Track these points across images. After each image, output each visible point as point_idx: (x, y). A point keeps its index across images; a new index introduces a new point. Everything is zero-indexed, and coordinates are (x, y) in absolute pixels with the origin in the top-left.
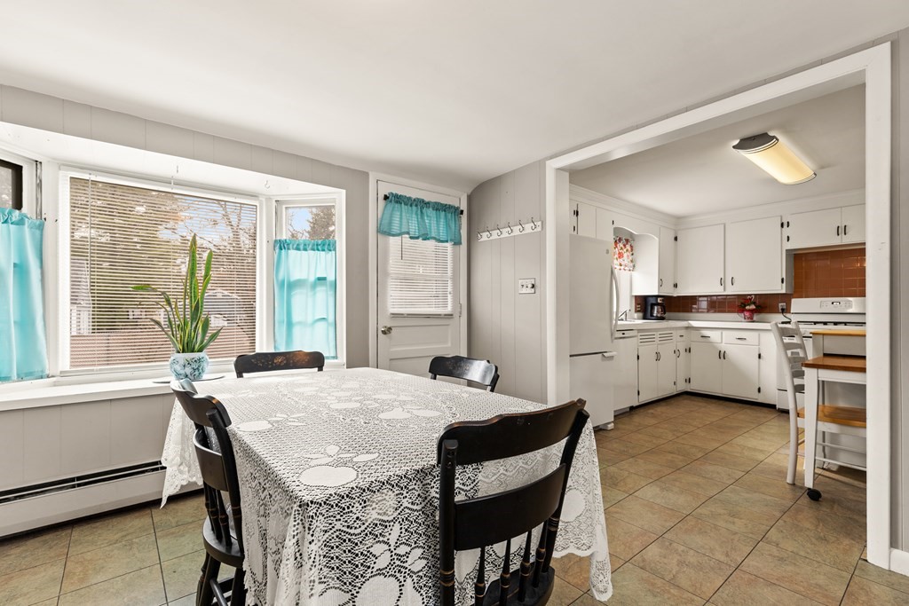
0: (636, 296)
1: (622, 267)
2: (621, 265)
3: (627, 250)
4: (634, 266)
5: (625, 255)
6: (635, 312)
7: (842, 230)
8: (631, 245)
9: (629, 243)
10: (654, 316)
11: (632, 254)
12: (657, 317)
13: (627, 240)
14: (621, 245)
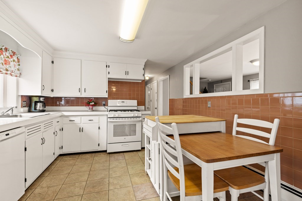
0: (22, 96)
1: (9, 72)
2: (7, 70)
3: (14, 61)
4: (21, 74)
5: (12, 64)
6: (22, 107)
7: (127, 73)
8: (17, 58)
9: (16, 56)
10: (37, 110)
11: (19, 65)
12: (39, 110)
13: (14, 53)
14: (8, 54)
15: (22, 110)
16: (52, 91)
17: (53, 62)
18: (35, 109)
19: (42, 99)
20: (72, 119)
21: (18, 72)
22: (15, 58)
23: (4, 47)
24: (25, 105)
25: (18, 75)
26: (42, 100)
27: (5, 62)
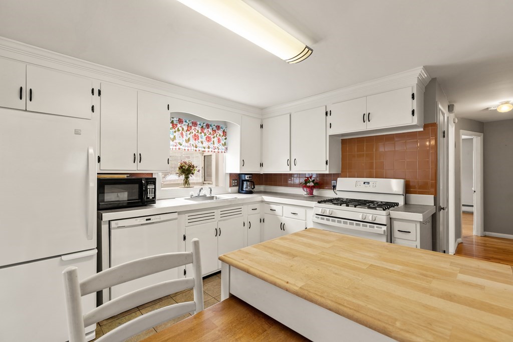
0: (230, 174)
2: (208, 148)
3: (218, 135)
4: (227, 148)
5: (214, 139)
6: (230, 186)
7: (366, 118)
8: (224, 131)
9: (221, 129)
10: (243, 191)
11: (226, 139)
12: (246, 191)
13: (219, 127)
14: (210, 130)
15: (230, 190)
16: (261, 165)
17: (262, 126)
18: (242, 190)
19: (247, 177)
20: (274, 207)
21: (223, 148)
22: (220, 132)
23: (205, 124)
24: (236, 184)
25: (223, 151)
26: (249, 179)
27: (208, 139)
